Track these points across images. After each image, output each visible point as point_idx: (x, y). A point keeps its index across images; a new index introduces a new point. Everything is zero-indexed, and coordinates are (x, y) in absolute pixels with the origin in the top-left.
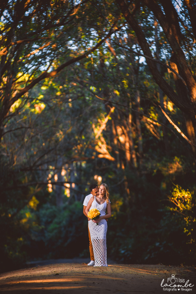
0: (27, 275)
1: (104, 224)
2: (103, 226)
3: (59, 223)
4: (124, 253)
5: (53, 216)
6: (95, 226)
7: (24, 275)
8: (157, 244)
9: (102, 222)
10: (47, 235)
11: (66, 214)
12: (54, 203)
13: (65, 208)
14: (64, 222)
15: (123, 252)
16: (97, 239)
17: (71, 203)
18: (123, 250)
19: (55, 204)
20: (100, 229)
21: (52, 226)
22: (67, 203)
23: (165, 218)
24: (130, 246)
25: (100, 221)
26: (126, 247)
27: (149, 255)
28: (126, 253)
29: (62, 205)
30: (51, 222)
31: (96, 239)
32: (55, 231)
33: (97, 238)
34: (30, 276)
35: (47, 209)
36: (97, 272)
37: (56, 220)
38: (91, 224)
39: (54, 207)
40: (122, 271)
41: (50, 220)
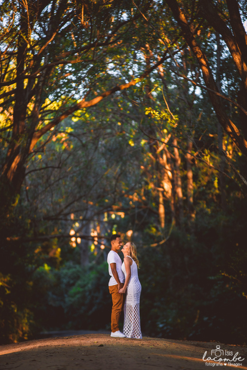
0: (64, 345)
3: (83, 286)
4: (163, 327)
5: (77, 277)
7: (61, 345)
10: (67, 299)
11: (92, 275)
12: (78, 261)
13: (91, 269)
14: (90, 286)
15: (161, 326)
17: (98, 263)
18: (162, 323)
19: (79, 263)
21: (73, 290)
22: (94, 262)
23: (216, 287)
24: (170, 320)
26: (165, 321)
27: (194, 332)
28: (165, 328)
29: (88, 264)
30: (73, 284)
32: (78, 296)
34: (67, 346)
35: (69, 268)
36: (147, 346)
37: (79, 282)
39: (77, 266)
40: (176, 347)
41: (72, 282)
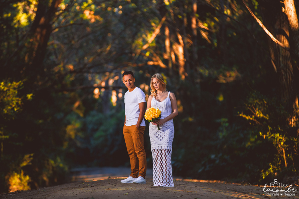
1: (169, 129)
2: (168, 132)
3: (106, 131)
5: (100, 123)
6: (157, 132)
8: (213, 156)
9: (166, 127)
10: (92, 142)
11: (113, 122)
12: (101, 111)
13: (112, 116)
14: (111, 130)
16: (161, 149)
17: (118, 111)
20: (162, 136)
21: (98, 134)
22: (114, 111)
25: (164, 125)
27: (203, 168)
29: (109, 113)
30: (97, 130)
31: (159, 149)
33: (161, 147)
37: (102, 128)
38: (152, 128)
39: (100, 115)
41: (96, 127)
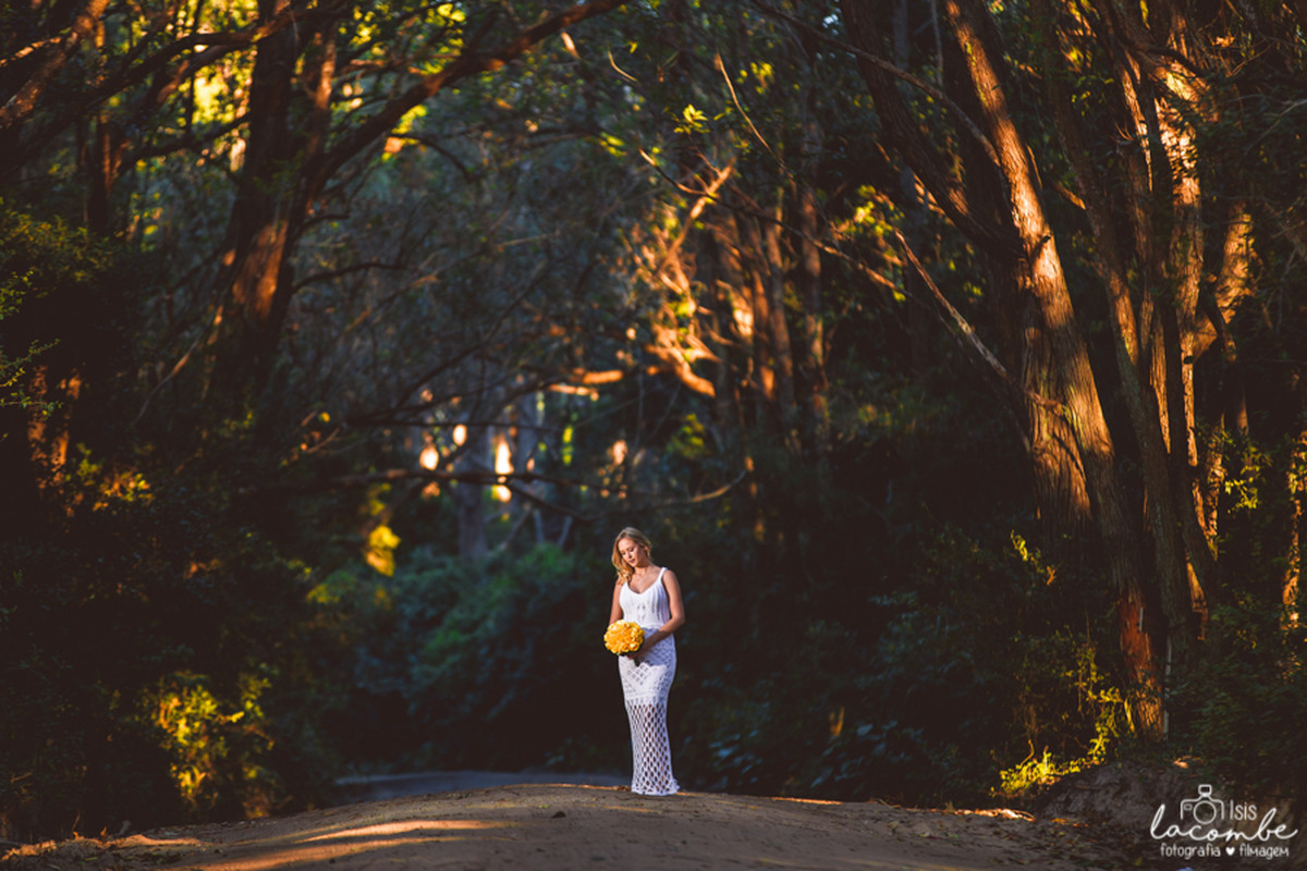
4: (730, 758)
11: (500, 589)
12: (449, 545)
13: (494, 568)
15: (724, 753)
17: (518, 549)
18: (727, 746)
19: (452, 549)
24: (754, 734)
26: (736, 737)
27: (828, 771)
28: (737, 761)
30: (437, 621)
32: (452, 659)
35: (422, 568)
37: (456, 614)
39: (449, 560)
41: (431, 612)
